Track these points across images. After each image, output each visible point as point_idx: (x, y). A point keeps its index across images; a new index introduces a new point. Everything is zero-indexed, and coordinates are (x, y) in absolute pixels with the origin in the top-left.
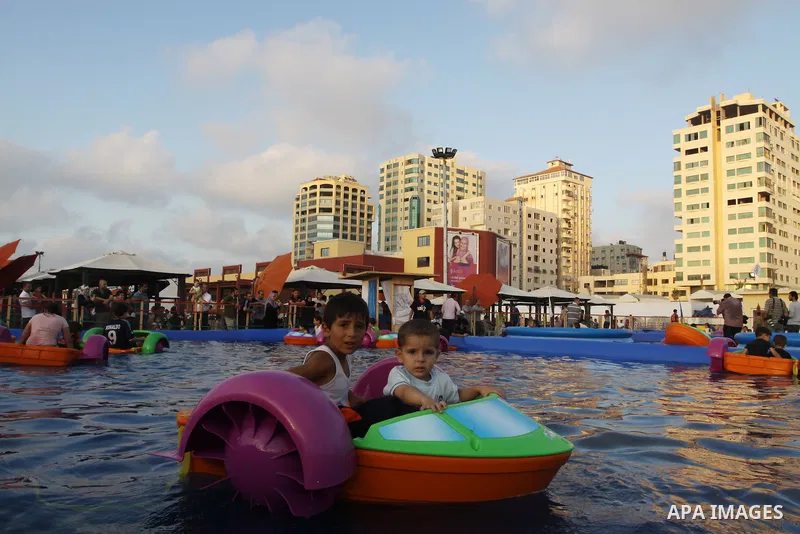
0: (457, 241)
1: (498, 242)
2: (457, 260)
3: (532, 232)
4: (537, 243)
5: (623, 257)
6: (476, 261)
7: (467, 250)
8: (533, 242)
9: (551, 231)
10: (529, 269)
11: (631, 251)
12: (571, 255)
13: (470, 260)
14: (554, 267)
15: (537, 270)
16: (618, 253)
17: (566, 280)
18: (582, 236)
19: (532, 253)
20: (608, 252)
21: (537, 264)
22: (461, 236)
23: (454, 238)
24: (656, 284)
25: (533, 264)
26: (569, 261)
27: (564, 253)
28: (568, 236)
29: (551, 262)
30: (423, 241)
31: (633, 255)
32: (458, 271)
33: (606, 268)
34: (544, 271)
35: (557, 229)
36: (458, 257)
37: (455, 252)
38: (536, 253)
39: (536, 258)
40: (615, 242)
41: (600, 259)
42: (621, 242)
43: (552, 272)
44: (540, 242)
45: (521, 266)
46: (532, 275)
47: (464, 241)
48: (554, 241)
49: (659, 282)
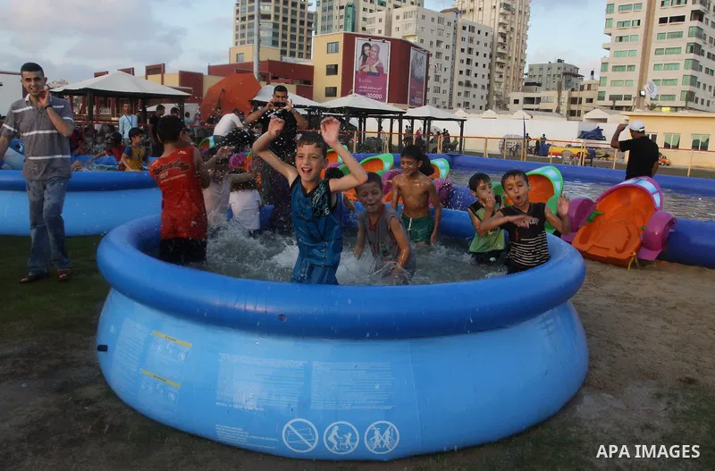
0: (367, 48)
1: (413, 52)
2: (367, 69)
3: (466, 45)
4: (469, 57)
5: (559, 76)
6: (387, 71)
7: (377, 59)
8: (465, 56)
9: (486, 45)
10: (460, 83)
11: (568, 70)
12: (503, 71)
13: (380, 69)
14: (486, 81)
15: (468, 84)
16: (555, 71)
17: (497, 95)
18: (517, 52)
19: (464, 67)
20: (545, 69)
21: (469, 78)
22: (372, 43)
23: (364, 46)
24: (580, 103)
25: (464, 78)
26: (501, 76)
27: (498, 69)
28: (502, 51)
29: (483, 76)
30: (332, 47)
31: (570, 74)
32: (368, 81)
33: (539, 85)
34: (476, 86)
35: (492, 44)
36: (367, 66)
37: (364, 60)
38: (469, 67)
39: (468, 72)
40: (554, 61)
41: (537, 77)
42: (559, 61)
43: (483, 87)
44: (473, 57)
45: (452, 79)
46: (463, 89)
47: (374, 49)
48: (488, 56)
49: (584, 101)
